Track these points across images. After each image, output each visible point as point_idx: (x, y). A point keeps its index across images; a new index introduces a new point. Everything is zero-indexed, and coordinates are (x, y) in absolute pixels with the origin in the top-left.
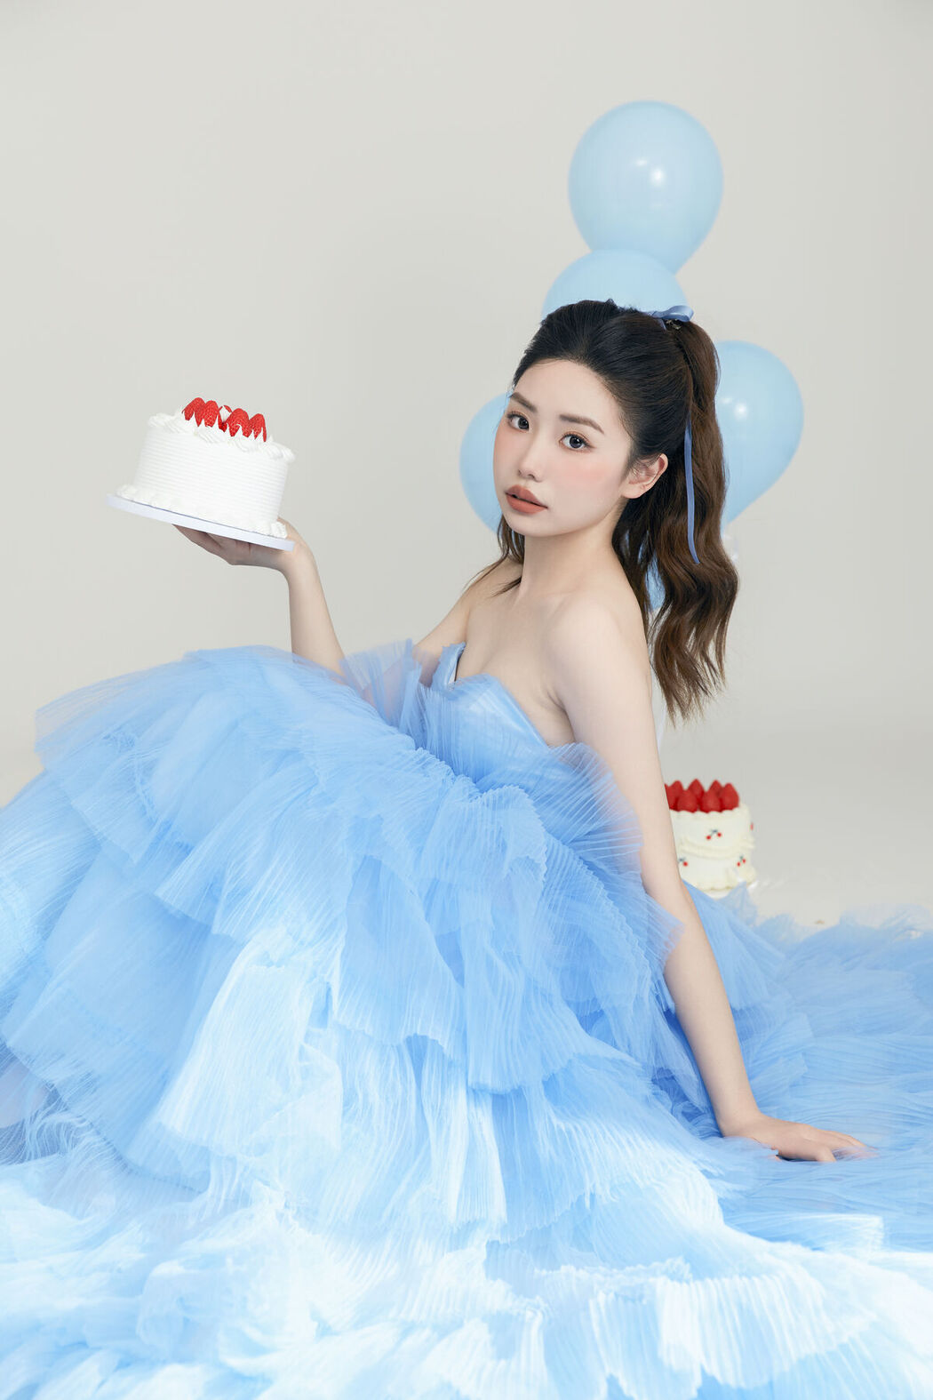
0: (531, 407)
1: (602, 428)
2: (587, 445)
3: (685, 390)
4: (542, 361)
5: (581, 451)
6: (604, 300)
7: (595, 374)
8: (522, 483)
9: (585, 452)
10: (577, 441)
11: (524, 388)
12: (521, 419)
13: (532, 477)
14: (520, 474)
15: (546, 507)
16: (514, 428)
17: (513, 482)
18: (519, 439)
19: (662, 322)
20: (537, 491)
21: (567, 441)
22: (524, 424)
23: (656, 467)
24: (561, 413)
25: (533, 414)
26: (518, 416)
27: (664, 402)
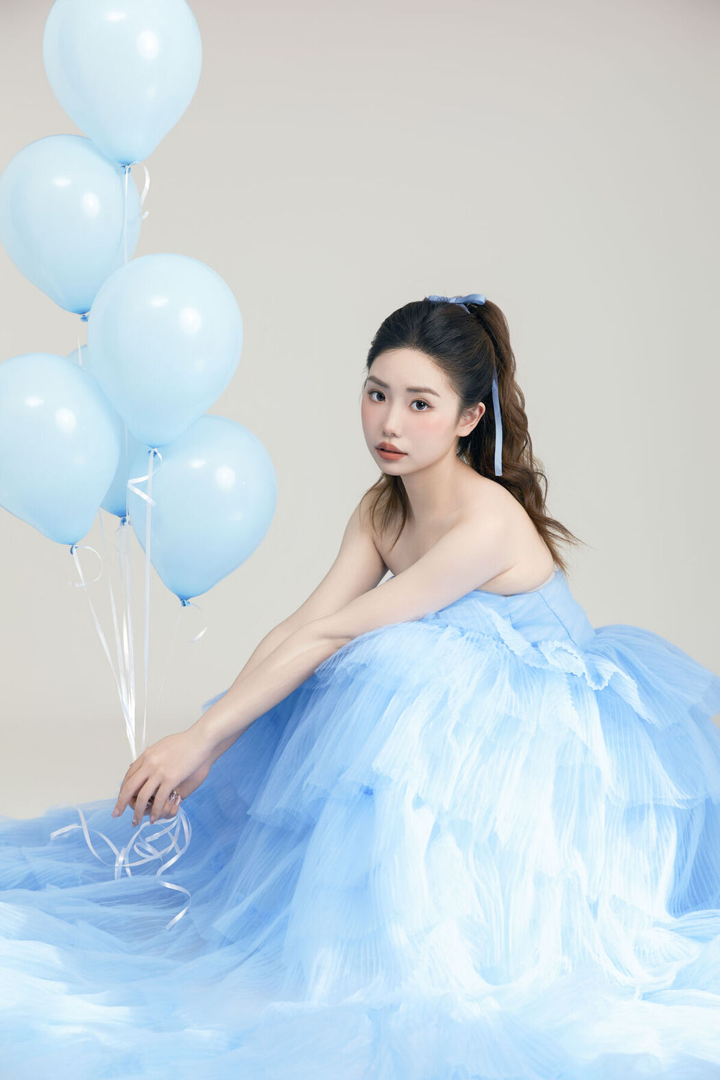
0: (385, 386)
1: (438, 392)
2: (429, 406)
3: (490, 355)
4: (387, 351)
5: (426, 411)
6: (421, 299)
8: (387, 441)
9: (428, 411)
10: (421, 404)
11: (377, 371)
12: (378, 393)
13: (394, 435)
14: (384, 434)
15: (406, 454)
16: (375, 402)
17: (380, 440)
18: (381, 408)
19: (463, 306)
20: (397, 444)
21: (414, 405)
22: (381, 397)
23: (477, 412)
24: (408, 387)
25: (387, 390)
26: (376, 392)
27: (478, 366)
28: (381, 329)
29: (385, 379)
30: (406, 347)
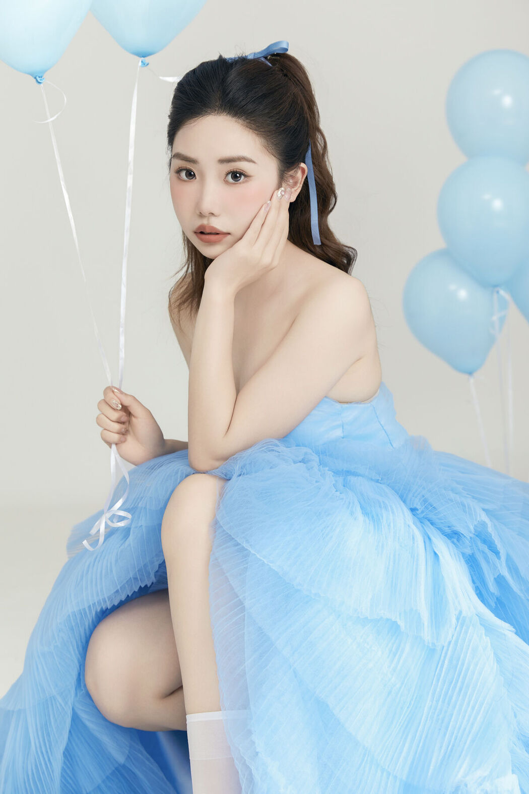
0: (193, 161)
1: (254, 159)
2: (246, 176)
3: (302, 108)
4: (188, 122)
5: (243, 182)
6: (216, 58)
7: (234, 119)
8: (205, 222)
9: (246, 181)
10: (236, 175)
11: (180, 145)
12: (186, 170)
13: (212, 214)
14: (201, 215)
15: (229, 234)
16: (185, 181)
17: (198, 223)
18: (191, 187)
19: (263, 59)
20: (218, 224)
21: (229, 177)
22: (190, 174)
23: (299, 174)
24: (219, 158)
25: (195, 165)
26: (184, 170)
27: (292, 123)
28: (176, 97)
29: (191, 154)
30: (210, 114)
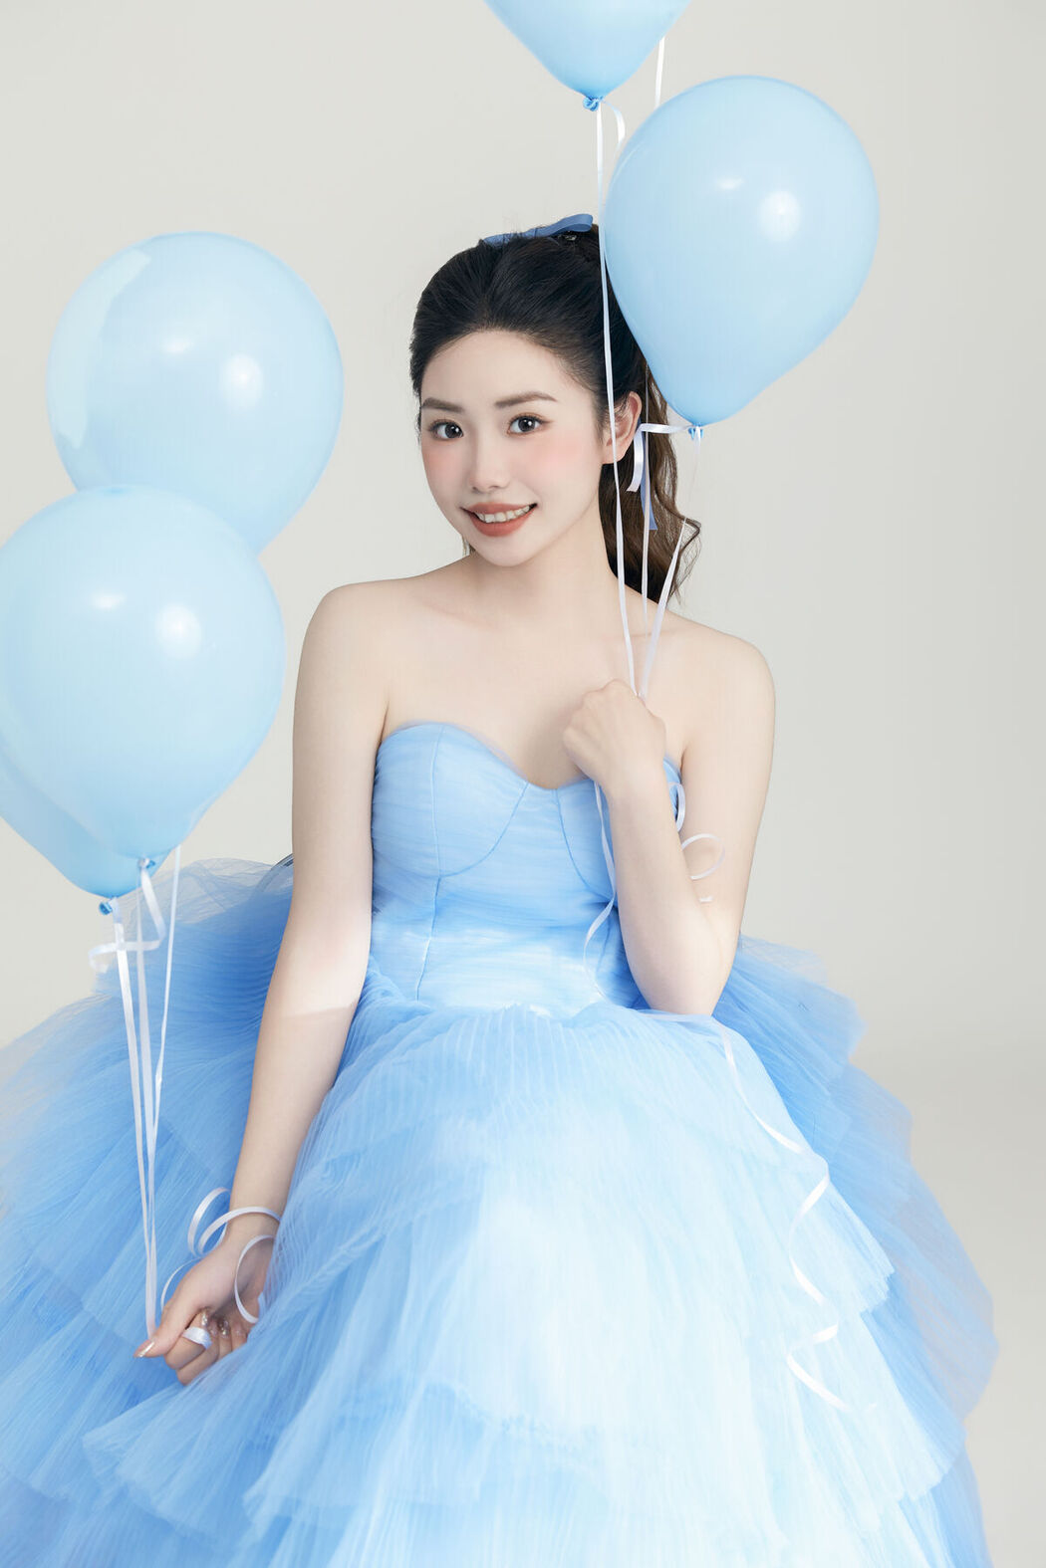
1: (554, 396)
2: (541, 422)
5: (538, 432)
6: (474, 244)
7: (514, 333)
9: (543, 430)
10: (526, 423)
12: (446, 425)
13: (495, 486)
14: (475, 490)
16: (444, 440)
18: (456, 450)
19: (552, 239)
21: (516, 427)
22: (454, 431)
24: (495, 401)
25: (459, 415)
26: (443, 424)
28: (420, 315)
29: (451, 398)
30: (470, 330)
